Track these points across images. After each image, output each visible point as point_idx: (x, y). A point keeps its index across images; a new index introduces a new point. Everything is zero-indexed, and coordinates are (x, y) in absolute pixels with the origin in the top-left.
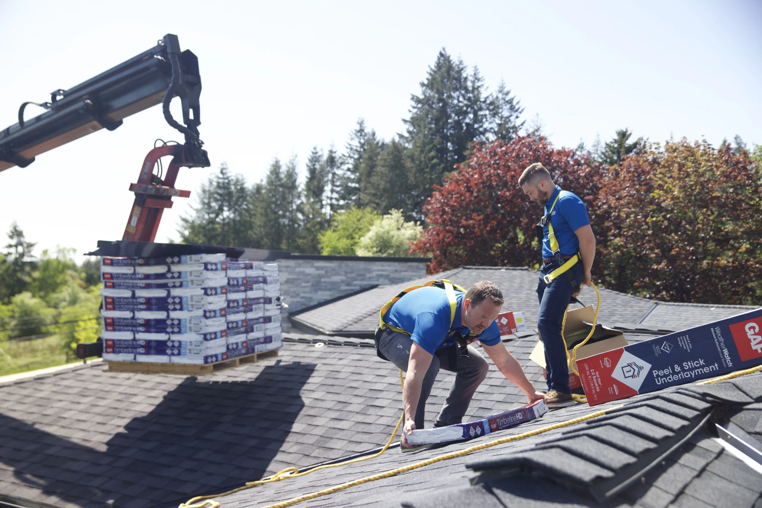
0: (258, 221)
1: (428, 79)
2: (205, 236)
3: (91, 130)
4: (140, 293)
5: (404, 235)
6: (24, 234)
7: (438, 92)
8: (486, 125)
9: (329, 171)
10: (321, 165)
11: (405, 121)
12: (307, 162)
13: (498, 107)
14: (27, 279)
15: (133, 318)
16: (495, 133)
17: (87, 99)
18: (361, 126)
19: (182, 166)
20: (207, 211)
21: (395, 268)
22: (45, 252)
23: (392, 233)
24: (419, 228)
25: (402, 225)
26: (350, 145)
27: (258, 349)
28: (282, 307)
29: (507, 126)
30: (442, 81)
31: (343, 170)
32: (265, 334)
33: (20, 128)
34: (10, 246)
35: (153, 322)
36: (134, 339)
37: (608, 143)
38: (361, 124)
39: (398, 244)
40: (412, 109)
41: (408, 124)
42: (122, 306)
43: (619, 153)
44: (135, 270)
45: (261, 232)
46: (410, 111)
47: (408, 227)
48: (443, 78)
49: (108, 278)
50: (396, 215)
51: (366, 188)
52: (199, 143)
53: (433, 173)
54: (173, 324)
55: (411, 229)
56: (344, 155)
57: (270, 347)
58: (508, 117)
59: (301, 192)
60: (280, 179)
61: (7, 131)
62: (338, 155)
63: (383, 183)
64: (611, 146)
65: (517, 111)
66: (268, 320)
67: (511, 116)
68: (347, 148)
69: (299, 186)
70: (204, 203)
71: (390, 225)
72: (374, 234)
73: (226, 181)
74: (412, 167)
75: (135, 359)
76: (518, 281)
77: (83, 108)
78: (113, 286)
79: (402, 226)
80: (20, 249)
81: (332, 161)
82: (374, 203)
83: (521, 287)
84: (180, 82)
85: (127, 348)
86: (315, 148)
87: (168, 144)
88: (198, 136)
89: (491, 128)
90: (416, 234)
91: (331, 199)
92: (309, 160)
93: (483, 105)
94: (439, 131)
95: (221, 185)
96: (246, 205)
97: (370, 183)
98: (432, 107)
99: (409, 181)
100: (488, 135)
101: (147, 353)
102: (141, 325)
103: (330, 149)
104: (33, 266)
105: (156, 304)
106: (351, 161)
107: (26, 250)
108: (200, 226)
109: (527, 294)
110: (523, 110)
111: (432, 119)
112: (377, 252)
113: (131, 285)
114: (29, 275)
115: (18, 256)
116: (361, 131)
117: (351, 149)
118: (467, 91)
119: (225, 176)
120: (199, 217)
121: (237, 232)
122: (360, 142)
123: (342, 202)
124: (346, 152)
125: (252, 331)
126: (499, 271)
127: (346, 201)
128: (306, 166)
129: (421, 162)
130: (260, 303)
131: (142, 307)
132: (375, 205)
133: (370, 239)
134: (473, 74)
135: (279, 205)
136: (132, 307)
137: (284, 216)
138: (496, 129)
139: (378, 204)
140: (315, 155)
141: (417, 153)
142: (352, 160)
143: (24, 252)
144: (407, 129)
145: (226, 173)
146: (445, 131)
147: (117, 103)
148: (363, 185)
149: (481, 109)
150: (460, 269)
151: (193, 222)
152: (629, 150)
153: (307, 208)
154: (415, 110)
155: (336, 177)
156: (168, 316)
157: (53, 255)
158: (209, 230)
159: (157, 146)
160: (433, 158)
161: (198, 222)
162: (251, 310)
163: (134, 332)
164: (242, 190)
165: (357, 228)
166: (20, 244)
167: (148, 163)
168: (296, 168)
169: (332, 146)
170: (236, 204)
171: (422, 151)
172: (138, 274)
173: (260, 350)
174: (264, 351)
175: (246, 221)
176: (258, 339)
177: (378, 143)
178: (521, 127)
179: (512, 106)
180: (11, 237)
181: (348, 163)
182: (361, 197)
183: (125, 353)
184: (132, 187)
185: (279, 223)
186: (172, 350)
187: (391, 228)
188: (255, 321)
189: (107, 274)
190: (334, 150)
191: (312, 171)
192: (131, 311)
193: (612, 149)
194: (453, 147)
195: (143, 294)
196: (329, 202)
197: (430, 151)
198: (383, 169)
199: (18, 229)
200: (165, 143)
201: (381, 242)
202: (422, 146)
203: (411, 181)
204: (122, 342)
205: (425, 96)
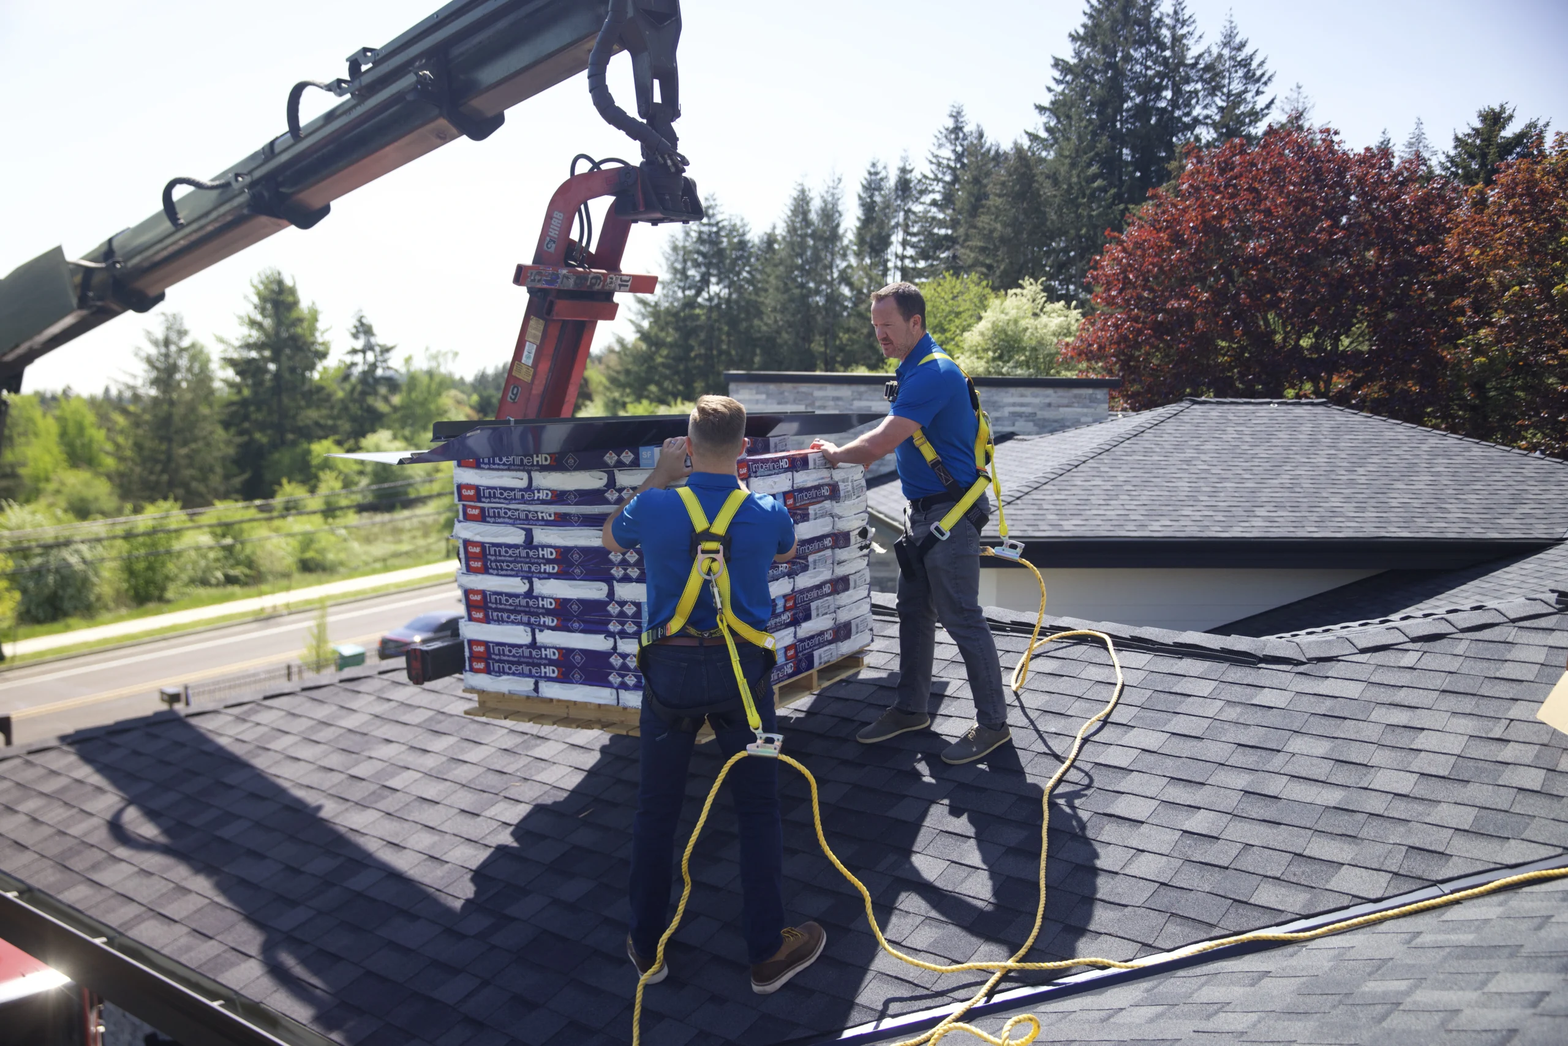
0: (770, 300)
1: (1085, 26)
2: (677, 329)
3: (438, 141)
4: (545, 536)
5: (1046, 326)
6: (375, 330)
7: (1105, 50)
8: (1197, 111)
9: (899, 206)
10: (883, 196)
11: (1041, 109)
12: (860, 189)
13: (1219, 74)
14: (382, 406)
15: (529, 594)
16: (1215, 125)
17: (423, 68)
18: (957, 121)
19: (636, 221)
20: (682, 284)
21: (1047, 401)
22: (408, 360)
23: (1023, 323)
24: (1075, 314)
25: (1043, 307)
26: (936, 156)
27: (820, 658)
28: (873, 551)
29: (1238, 112)
30: (1113, 30)
31: (923, 203)
32: (835, 619)
33: (291, 141)
34: (354, 351)
35: (575, 607)
36: (533, 644)
37: (1460, 136)
38: (957, 116)
39: (1034, 343)
40: (1053, 85)
41: (1048, 113)
42: (504, 565)
43: (1484, 156)
44: (530, 479)
45: (776, 321)
46: (1049, 90)
47: (1054, 311)
48: (1115, 21)
49: (469, 498)
50: (1031, 288)
51: (967, 237)
52: (675, 164)
53: (1094, 206)
54: (622, 614)
55: (1059, 316)
56: (925, 177)
57: (846, 648)
58: (1239, 95)
59: (847, 246)
60: (807, 223)
61: (270, 150)
62: (915, 176)
63: (999, 226)
64: (1467, 144)
65: (1258, 80)
66: (841, 584)
67: (1246, 91)
68: (931, 162)
69: (844, 235)
70: (675, 271)
71: (1018, 308)
72: (989, 325)
73: (715, 229)
74: (1055, 196)
75: (536, 689)
76: (1307, 428)
77: (413, 89)
78: (483, 517)
79: (1041, 310)
80: (370, 356)
81: (904, 186)
82: (983, 265)
83: (1314, 442)
84: (630, 13)
85: (519, 663)
86: (874, 165)
87: (604, 167)
88: (675, 146)
89: (1207, 117)
90: (1069, 324)
91: (903, 258)
92: (864, 186)
93: (1193, 73)
94: (1105, 124)
95: (705, 237)
96: (748, 272)
97: (975, 227)
98: (1093, 81)
99: (1048, 223)
100: (1201, 131)
101: (564, 678)
102: (548, 612)
103: (901, 165)
104: (392, 384)
105: (581, 564)
106: (939, 187)
107: (380, 358)
108: (668, 311)
109: (1330, 456)
110: (1269, 79)
111: (1092, 104)
112: (994, 359)
113: (523, 516)
114: (386, 399)
115: (366, 368)
116: (957, 129)
117: (939, 164)
118: (1162, 46)
119: (713, 221)
120: (666, 296)
121: (733, 323)
122: (954, 151)
123: (922, 264)
124: (928, 170)
125: (808, 617)
126: (1265, 407)
127: (930, 262)
128: (856, 198)
129: (1070, 186)
130: (827, 548)
131: (549, 568)
132: (984, 270)
133: (982, 334)
134: (1171, 11)
135: (808, 272)
136: (526, 567)
137: (817, 292)
138: (1217, 118)
139: (990, 267)
140: (873, 177)
141: (1063, 170)
142: (941, 184)
143: (376, 360)
144: (1045, 124)
145: (714, 215)
146: (1118, 125)
147: (489, 74)
148: (961, 231)
149: (1187, 80)
150: (1185, 404)
151: (656, 304)
152: (1508, 147)
153: (858, 277)
154: (1059, 88)
155: (912, 217)
156: (611, 593)
157: (420, 364)
158: (685, 319)
159: (577, 172)
160: (1095, 177)
161: (665, 305)
162: (805, 568)
163: (533, 628)
164: (742, 245)
165: (950, 312)
166: (369, 347)
167: (558, 215)
168: (840, 202)
169: (905, 159)
170: (731, 270)
171: (1073, 165)
172: (539, 490)
173: (825, 659)
174: (834, 659)
175: (748, 302)
176: (822, 633)
177: (989, 150)
178: (1266, 111)
179: (1249, 70)
180: (355, 336)
181: (933, 191)
182: (958, 253)
183: (514, 674)
184: (521, 275)
185: (808, 306)
186: (623, 676)
187: (1022, 314)
188: (814, 594)
189: (469, 487)
190: (909, 168)
191: (869, 207)
192: (523, 578)
193: (1470, 149)
194: (1133, 157)
195: (549, 537)
196: (899, 263)
197: (1089, 165)
198: (999, 201)
199: (364, 321)
200: (596, 165)
201: (1003, 340)
202: (1074, 155)
203: (1053, 222)
204: (507, 649)
205: (1081, 59)
